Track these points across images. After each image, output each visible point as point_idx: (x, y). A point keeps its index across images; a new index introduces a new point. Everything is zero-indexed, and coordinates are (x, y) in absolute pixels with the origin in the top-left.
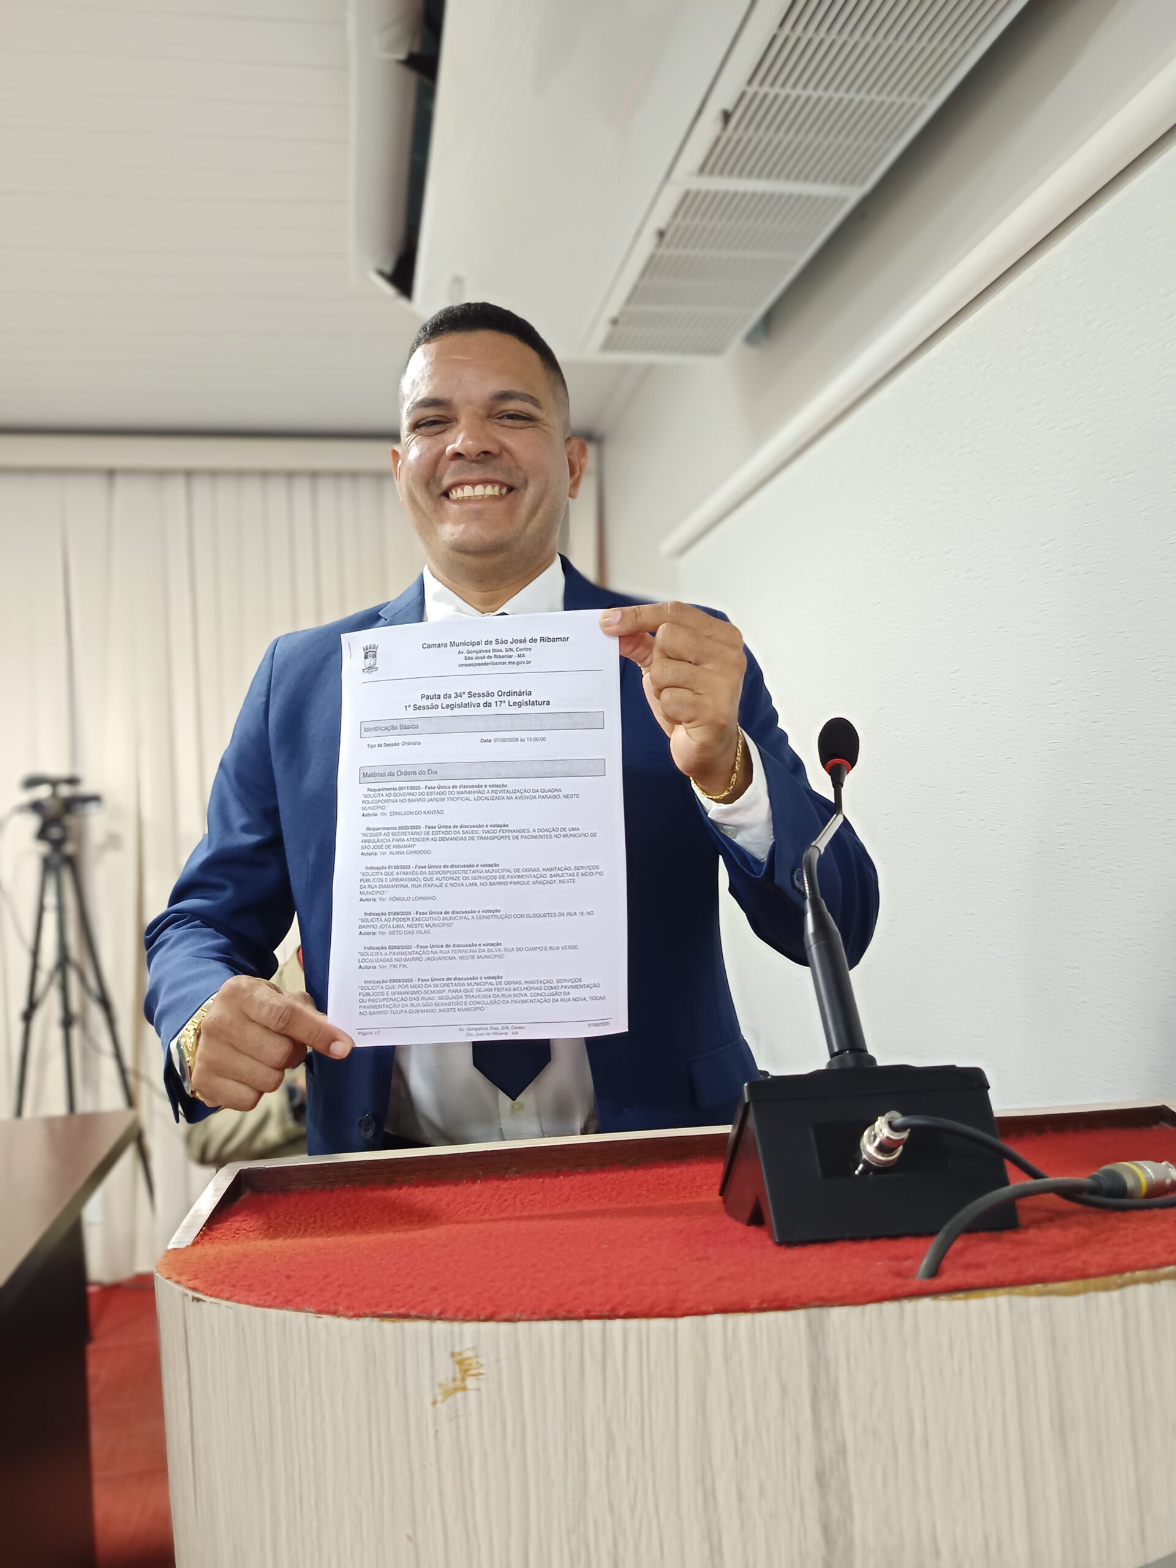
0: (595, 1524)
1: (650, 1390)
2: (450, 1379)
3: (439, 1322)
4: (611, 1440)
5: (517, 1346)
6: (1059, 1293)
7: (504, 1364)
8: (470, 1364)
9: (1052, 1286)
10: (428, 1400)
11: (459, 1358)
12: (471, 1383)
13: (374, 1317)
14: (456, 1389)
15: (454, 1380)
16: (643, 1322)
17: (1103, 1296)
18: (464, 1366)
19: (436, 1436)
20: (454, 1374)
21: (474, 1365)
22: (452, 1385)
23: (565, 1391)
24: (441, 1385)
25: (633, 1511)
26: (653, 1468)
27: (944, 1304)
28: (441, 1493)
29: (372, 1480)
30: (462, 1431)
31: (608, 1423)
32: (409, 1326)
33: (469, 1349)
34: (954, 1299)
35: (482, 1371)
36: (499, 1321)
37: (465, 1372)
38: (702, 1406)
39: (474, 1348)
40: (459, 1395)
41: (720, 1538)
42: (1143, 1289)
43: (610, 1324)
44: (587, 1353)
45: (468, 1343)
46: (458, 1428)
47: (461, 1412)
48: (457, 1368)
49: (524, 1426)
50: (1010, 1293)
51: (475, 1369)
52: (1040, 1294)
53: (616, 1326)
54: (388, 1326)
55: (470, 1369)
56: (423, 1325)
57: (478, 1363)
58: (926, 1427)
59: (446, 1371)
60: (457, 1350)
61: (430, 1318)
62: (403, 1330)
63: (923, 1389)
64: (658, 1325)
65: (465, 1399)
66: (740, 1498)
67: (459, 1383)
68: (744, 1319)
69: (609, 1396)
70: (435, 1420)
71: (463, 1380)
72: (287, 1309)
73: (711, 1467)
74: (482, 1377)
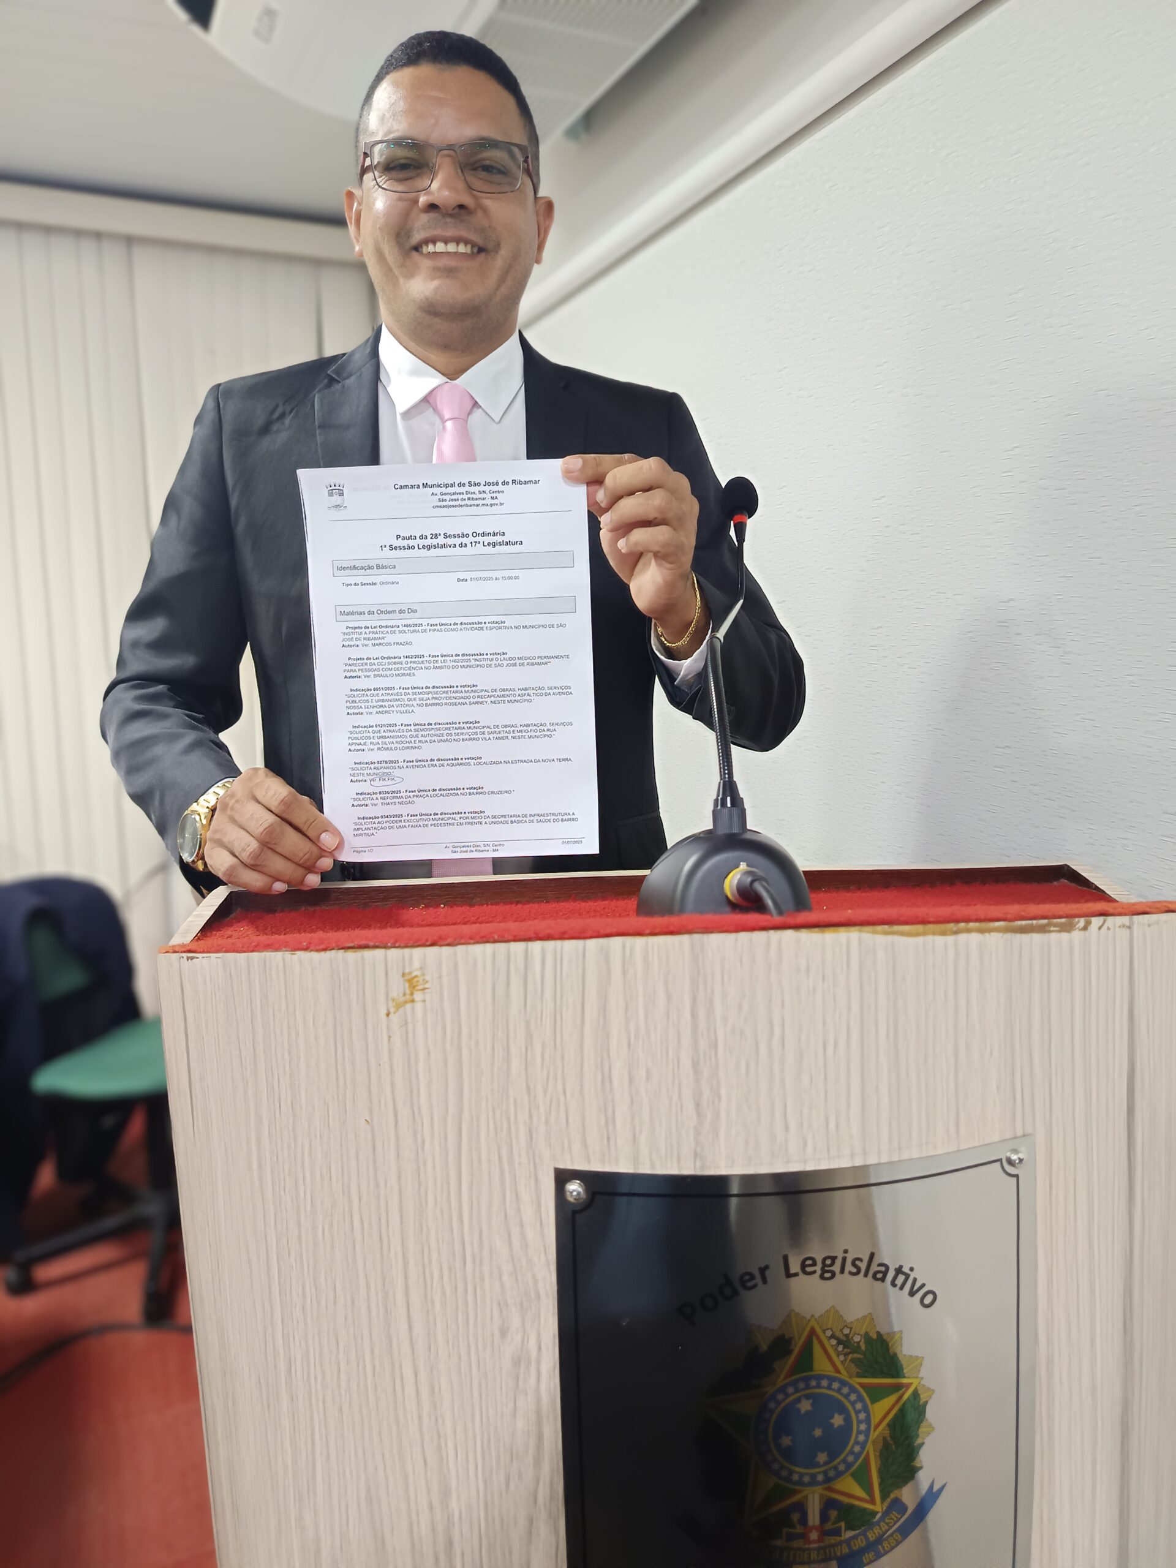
0: (515, 1101)
1: (562, 997)
2: (401, 995)
3: (393, 949)
4: (529, 1036)
5: (456, 965)
6: (902, 934)
7: (445, 979)
8: (417, 982)
9: (896, 928)
10: (383, 1012)
11: (407, 977)
12: (418, 996)
13: (339, 949)
14: (406, 1002)
15: (404, 994)
16: (558, 943)
17: (939, 940)
18: (412, 983)
19: (389, 1040)
20: (405, 990)
21: (421, 982)
22: (403, 999)
23: (494, 1000)
24: (393, 1000)
25: (545, 1092)
26: (563, 1057)
27: (804, 935)
28: (393, 1085)
29: (337, 1079)
30: (410, 1035)
31: (528, 1023)
32: (368, 954)
33: (417, 970)
34: (813, 932)
35: (427, 986)
36: (441, 946)
37: (413, 988)
38: (604, 1009)
39: (421, 968)
40: (408, 1006)
41: (614, 1112)
42: (975, 938)
43: (531, 944)
44: (512, 968)
45: (416, 964)
46: (407, 1033)
47: (410, 1020)
48: (407, 985)
49: (460, 1027)
50: (860, 931)
51: (421, 985)
52: (886, 933)
53: (536, 946)
54: (352, 956)
55: (417, 986)
56: (379, 953)
57: (424, 980)
58: (783, 1031)
59: (398, 987)
60: (407, 971)
61: (385, 947)
62: (363, 958)
63: (783, 1002)
64: (570, 946)
65: (413, 1009)
66: (631, 1080)
67: (408, 997)
68: (639, 941)
69: (529, 1002)
70: (388, 1027)
71: (412, 994)
72: (267, 952)
73: (609, 1056)
74: (427, 991)
